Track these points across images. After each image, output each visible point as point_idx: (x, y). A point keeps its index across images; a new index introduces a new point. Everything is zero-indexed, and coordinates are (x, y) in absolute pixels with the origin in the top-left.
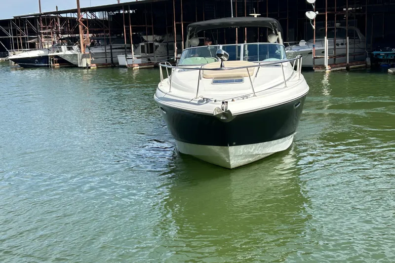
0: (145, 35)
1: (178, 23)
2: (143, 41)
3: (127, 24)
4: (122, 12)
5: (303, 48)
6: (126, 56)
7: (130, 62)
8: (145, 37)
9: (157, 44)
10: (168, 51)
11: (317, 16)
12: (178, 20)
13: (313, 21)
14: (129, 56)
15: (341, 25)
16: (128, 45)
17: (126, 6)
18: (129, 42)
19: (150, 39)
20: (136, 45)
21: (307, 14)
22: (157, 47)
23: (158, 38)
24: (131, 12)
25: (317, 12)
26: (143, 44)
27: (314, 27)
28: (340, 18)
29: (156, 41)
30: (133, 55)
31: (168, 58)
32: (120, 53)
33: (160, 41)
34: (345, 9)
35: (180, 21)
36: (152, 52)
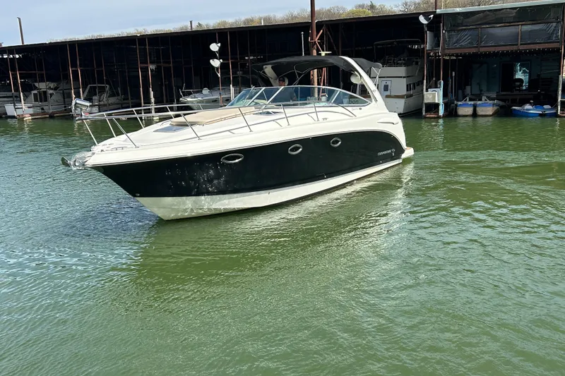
0: (36, 82)
1: (74, 69)
2: (36, 88)
3: (14, 70)
4: (5, 56)
5: (206, 96)
6: (15, 106)
7: (19, 112)
8: (36, 84)
9: (51, 92)
10: (64, 98)
11: (221, 64)
12: (74, 65)
13: (217, 68)
14: (18, 105)
15: (243, 74)
16: (16, 94)
17: (11, 50)
18: (17, 90)
19: (42, 86)
20: (26, 93)
21: (211, 61)
22: (51, 95)
23: (52, 85)
24: (17, 56)
25: (221, 61)
26: (36, 92)
27: (219, 76)
28: (243, 66)
29: (50, 88)
30: (23, 105)
31: (65, 107)
32: (8, 102)
33: (55, 89)
34: (246, 58)
35: (76, 67)
36: (46, 101)
